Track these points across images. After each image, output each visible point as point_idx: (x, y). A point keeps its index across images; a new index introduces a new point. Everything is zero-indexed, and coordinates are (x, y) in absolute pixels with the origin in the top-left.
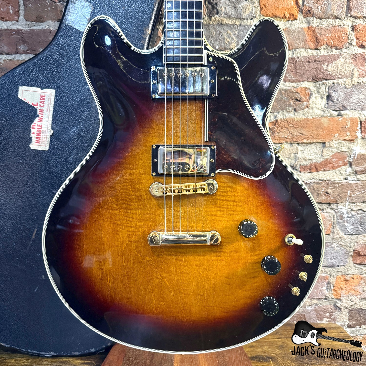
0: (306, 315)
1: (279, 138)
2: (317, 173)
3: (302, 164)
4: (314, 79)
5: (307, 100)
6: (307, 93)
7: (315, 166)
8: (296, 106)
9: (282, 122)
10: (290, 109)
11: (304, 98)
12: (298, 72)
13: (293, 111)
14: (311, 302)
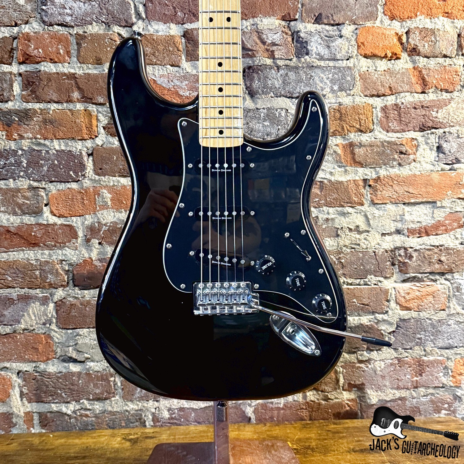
0: (420, 407)
1: (382, 198)
2: (428, 237)
3: (410, 227)
4: (421, 128)
5: (414, 152)
6: (414, 145)
7: (425, 229)
8: (401, 160)
9: (386, 179)
10: (395, 163)
11: (410, 151)
12: (403, 121)
13: (398, 166)
14: (426, 391)
